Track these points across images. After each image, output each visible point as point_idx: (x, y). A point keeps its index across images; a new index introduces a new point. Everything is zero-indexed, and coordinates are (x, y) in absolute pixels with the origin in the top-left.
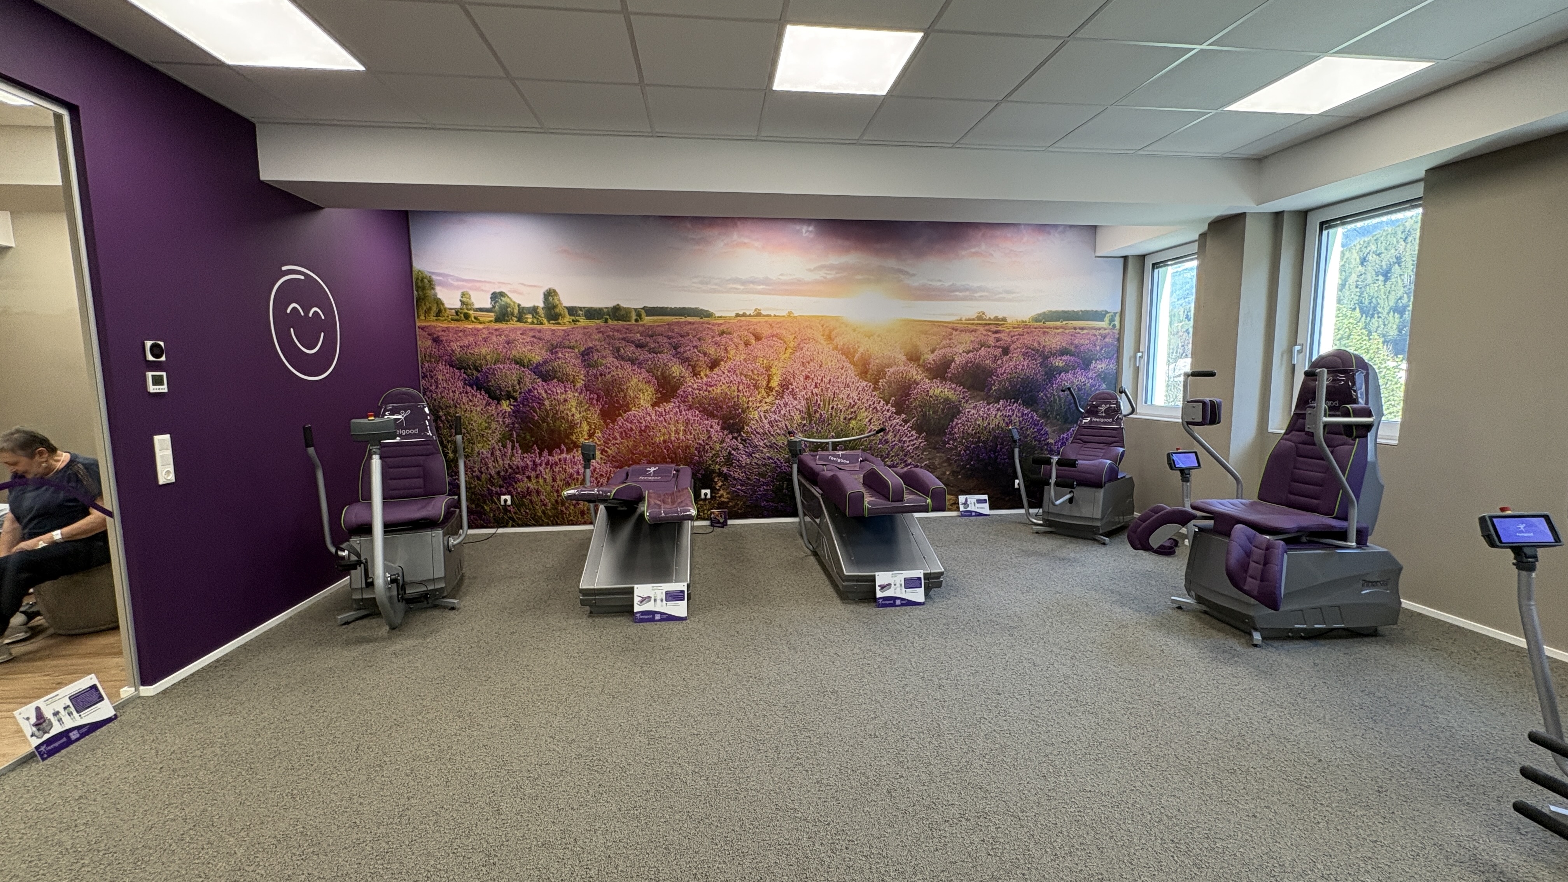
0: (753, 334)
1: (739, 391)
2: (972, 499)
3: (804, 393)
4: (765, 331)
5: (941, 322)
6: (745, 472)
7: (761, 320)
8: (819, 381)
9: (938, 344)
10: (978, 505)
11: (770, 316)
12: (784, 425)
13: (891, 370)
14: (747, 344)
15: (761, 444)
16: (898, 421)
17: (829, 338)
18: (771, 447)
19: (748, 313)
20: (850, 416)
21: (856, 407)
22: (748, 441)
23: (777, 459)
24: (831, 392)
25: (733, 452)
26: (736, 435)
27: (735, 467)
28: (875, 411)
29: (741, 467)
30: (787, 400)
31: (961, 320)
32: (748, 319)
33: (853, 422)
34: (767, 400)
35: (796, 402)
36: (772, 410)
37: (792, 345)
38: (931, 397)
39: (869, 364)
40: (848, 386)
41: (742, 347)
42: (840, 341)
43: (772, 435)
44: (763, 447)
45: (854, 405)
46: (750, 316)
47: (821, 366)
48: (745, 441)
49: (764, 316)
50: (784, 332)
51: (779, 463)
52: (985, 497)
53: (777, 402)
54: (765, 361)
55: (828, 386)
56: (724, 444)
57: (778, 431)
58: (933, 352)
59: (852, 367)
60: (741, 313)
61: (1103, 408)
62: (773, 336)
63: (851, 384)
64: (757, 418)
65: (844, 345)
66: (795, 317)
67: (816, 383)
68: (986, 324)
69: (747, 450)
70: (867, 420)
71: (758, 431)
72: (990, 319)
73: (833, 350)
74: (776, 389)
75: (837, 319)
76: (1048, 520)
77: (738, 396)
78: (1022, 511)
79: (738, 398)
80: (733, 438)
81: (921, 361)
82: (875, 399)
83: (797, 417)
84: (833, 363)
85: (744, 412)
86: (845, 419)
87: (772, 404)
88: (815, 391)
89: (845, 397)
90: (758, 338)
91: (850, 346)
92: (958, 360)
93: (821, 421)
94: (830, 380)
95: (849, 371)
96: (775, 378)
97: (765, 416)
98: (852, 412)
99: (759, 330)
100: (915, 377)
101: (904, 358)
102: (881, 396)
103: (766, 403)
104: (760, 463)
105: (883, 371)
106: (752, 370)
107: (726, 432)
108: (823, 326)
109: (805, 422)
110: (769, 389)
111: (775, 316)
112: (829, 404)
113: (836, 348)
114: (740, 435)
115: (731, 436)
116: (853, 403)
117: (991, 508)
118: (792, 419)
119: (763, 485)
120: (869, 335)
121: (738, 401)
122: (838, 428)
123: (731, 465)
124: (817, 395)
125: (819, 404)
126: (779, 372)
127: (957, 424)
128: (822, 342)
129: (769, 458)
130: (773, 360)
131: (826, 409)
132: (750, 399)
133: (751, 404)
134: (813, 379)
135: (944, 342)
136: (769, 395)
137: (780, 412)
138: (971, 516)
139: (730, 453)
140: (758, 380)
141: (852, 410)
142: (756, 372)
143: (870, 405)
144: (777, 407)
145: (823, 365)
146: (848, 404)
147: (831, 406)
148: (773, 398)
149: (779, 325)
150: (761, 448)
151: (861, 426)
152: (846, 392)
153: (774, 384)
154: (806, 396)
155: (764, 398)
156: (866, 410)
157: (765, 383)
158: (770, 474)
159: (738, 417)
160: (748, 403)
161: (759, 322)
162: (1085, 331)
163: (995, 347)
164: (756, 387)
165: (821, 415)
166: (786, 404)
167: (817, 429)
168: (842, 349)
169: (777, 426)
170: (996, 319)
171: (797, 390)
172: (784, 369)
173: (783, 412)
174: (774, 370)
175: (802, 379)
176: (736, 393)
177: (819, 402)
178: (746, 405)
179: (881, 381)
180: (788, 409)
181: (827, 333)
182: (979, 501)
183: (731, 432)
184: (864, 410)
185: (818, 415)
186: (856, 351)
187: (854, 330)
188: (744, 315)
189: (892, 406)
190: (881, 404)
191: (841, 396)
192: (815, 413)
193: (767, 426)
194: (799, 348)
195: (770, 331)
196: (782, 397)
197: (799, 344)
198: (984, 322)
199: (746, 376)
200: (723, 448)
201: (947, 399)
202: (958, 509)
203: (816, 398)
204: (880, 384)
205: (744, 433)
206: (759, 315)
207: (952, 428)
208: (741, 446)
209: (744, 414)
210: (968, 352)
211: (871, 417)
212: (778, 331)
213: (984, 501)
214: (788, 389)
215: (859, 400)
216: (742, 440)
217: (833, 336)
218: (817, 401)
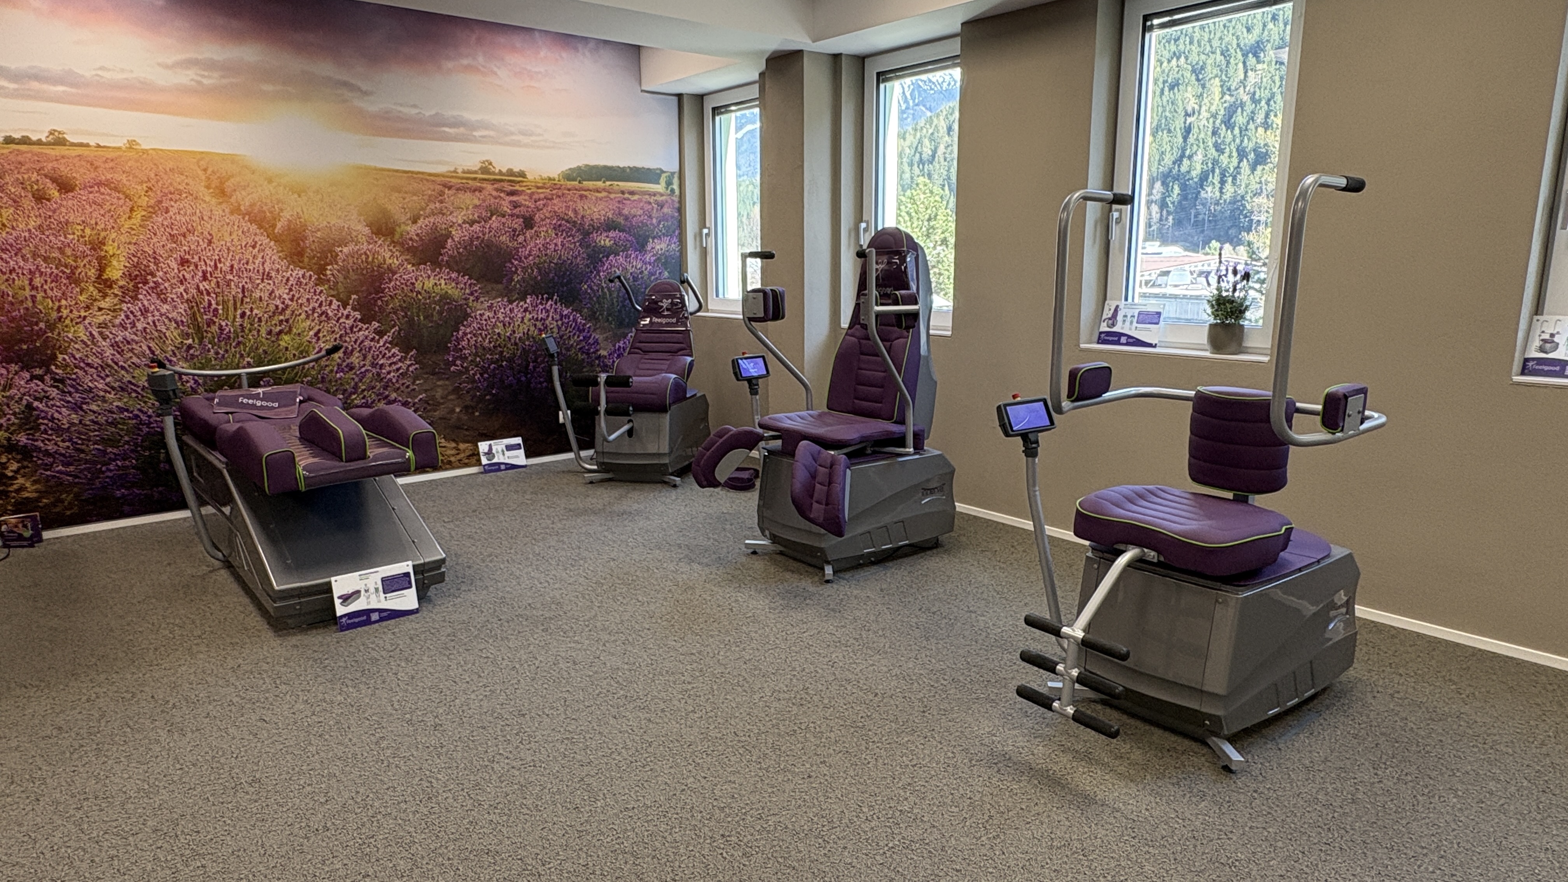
0: (54, 180)
1: (33, 288)
2: (499, 445)
3: (182, 289)
4: (80, 175)
5: (423, 173)
6: (70, 440)
7: (67, 153)
8: (209, 269)
9: (423, 209)
10: (508, 453)
11: (87, 145)
12: (145, 348)
13: (345, 250)
14: (40, 198)
15: (100, 386)
16: (366, 333)
17: (222, 193)
18: (123, 389)
19: (34, 138)
20: (278, 328)
21: (288, 312)
22: (69, 382)
23: (139, 410)
24: (237, 286)
25: (36, 404)
26: (38, 372)
27: (45, 432)
28: (323, 318)
29: (58, 430)
30: (146, 303)
31: (455, 171)
32: (35, 148)
33: (286, 338)
34: (103, 304)
35: (166, 306)
36: (117, 322)
37: (144, 201)
38: (419, 293)
39: (305, 238)
40: (270, 277)
41: (28, 202)
42: (245, 199)
43: (123, 368)
44: (106, 391)
45: (283, 310)
46: (39, 143)
47: (210, 242)
48: (62, 381)
49: (73, 145)
50: (124, 178)
51: (144, 418)
52: (518, 440)
53: (124, 307)
54: (88, 231)
55: (229, 277)
56: (13, 391)
57: (135, 360)
58: (415, 222)
59: (272, 243)
60: (17, 136)
61: (665, 303)
62: (100, 184)
63: (273, 274)
64: (85, 338)
65: (252, 205)
66: (145, 152)
67: (204, 273)
68: (495, 180)
69: (70, 399)
70: (312, 333)
71: (90, 361)
72: (501, 173)
73: (232, 213)
74: (121, 283)
75: (232, 159)
76: (603, 463)
77: (33, 297)
78: (571, 455)
79: (34, 302)
80: (33, 377)
81: (397, 236)
82: (323, 298)
83: (173, 334)
84: (234, 236)
85: (51, 327)
86: (270, 333)
87: (114, 311)
88: (204, 285)
89: (265, 296)
90: (65, 186)
91: (265, 208)
92: (457, 234)
93: (224, 337)
94: (232, 266)
95: (269, 252)
96: (115, 263)
97: (101, 333)
98: (281, 321)
99: (64, 170)
100: (389, 261)
101: (367, 230)
102: (332, 293)
103: (100, 309)
104: (102, 419)
105: (331, 251)
106: (60, 249)
107: (14, 367)
108: (205, 170)
109: (190, 341)
110: (105, 284)
111: (98, 146)
112: (235, 309)
113: (236, 210)
114: (48, 371)
115: (27, 375)
116: (281, 306)
117: (528, 456)
118: (162, 337)
119: (114, 460)
120: (300, 192)
121: (34, 306)
122: (257, 348)
123: (36, 428)
124: (208, 294)
125: (216, 310)
126: (123, 253)
127: (465, 334)
128: (207, 199)
129: (121, 410)
130: (105, 230)
131: (231, 317)
132: (64, 302)
133: (65, 312)
134: (196, 266)
135: (432, 206)
136: (105, 296)
137: (133, 325)
138: (499, 470)
139: (29, 406)
140: (76, 268)
141: (281, 317)
142: (68, 251)
143: (314, 309)
144: (127, 317)
145: (214, 240)
146: (272, 308)
147: (239, 312)
148: (116, 301)
149: (111, 164)
150: (102, 393)
151: (301, 345)
152: (267, 286)
153: (116, 271)
154: (185, 296)
155: (95, 300)
156: (308, 317)
157: (92, 273)
158: (126, 438)
159: (39, 337)
160: (59, 310)
161: (63, 157)
162: (636, 197)
163: (512, 215)
164: (74, 279)
165: (221, 328)
166: (145, 311)
167: (217, 353)
168: (248, 213)
169: (132, 350)
170: (510, 173)
171: (166, 285)
172: (132, 247)
173: (140, 326)
174: (110, 249)
175: (174, 265)
176: (28, 293)
177: (214, 306)
178: (54, 315)
179: (329, 267)
180: (150, 319)
181: (215, 183)
182: (509, 448)
183: (26, 367)
184: (303, 316)
185: (215, 329)
186: (276, 218)
187: (270, 181)
188: (25, 141)
189: (354, 309)
190: (334, 306)
191: (257, 294)
192: (209, 326)
193: (109, 352)
194: (158, 208)
195: (93, 175)
196: (135, 298)
197: (160, 202)
198: (492, 177)
199: (45, 259)
200: (11, 398)
201: (445, 298)
202: (479, 463)
203: (206, 298)
204: (328, 272)
205: (57, 367)
206: (60, 142)
207: (458, 340)
208: (54, 393)
209: (52, 331)
210: (472, 223)
211: (317, 328)
212: (109, 176)
213: (516, 447)
214: (146, 283)
215: (292, 300)
216: (53, 379)
217: (228, 190)
218: (210, 304)
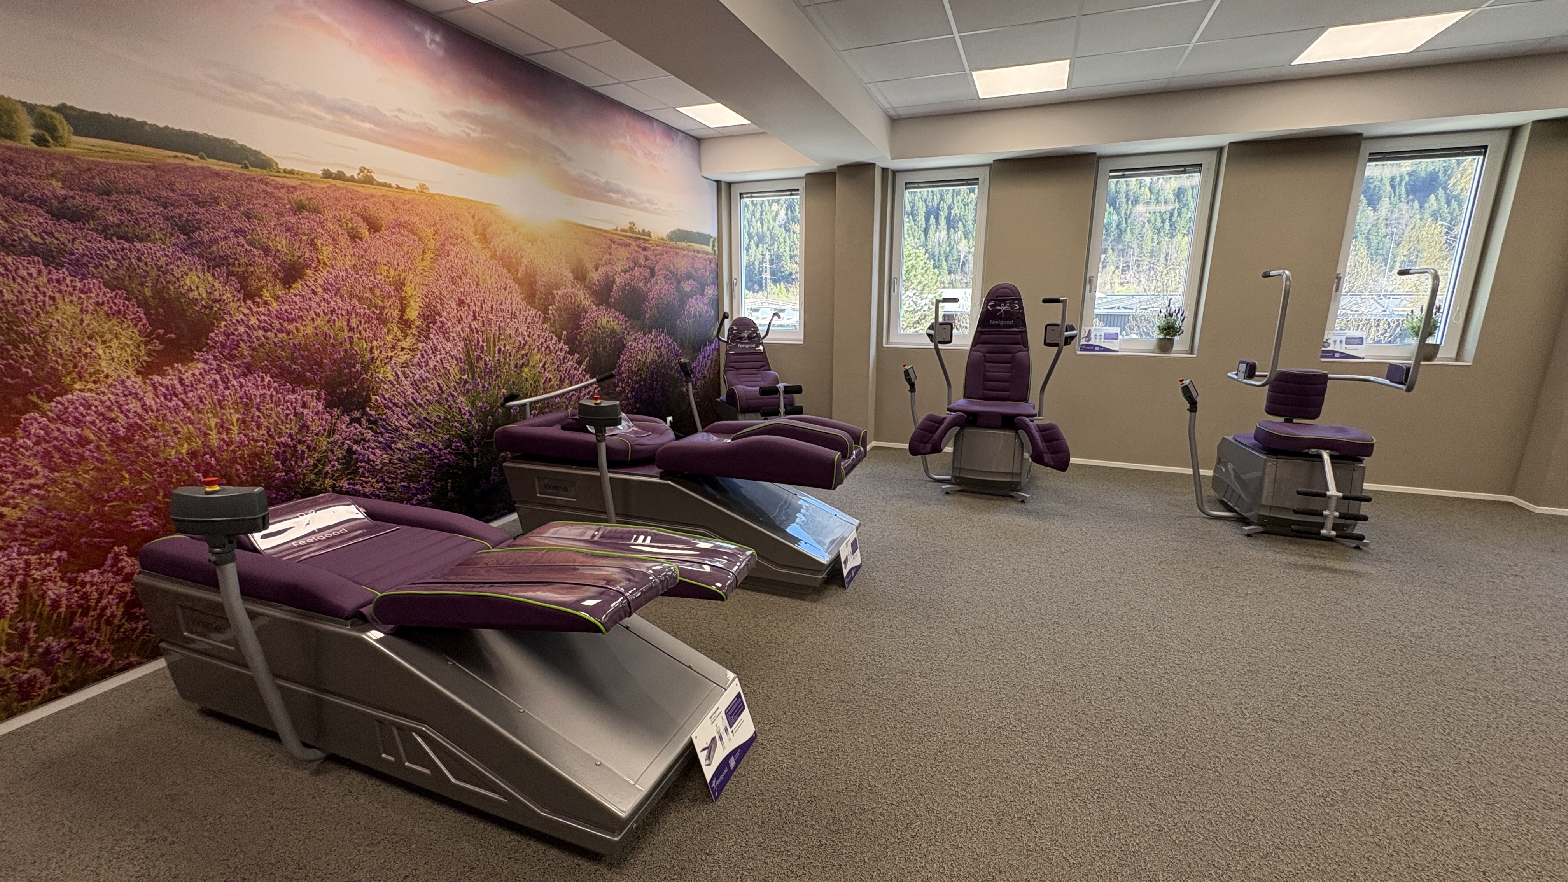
0: (365, 219)
1: (351, 329)
3: (459, 329)
4: (386, 216)
5: (600, 230)
6: (383, 480)
7: (374, 192)
8: (478, 310)
9: (601, 260)
11: (390, 186)
12: (436, 385)
13: (560, 292)
14: (354, 237)
15: (404, 424)
16: (571, 363)
17: (485, 239)
18: (421, 426)
19: (348, 175)
20: (522, 361)
21: (527, 347)
22: (380, 422)
23: (433, 445)
24: (495, 325)
25: (355, 447)
26: (356, 414)
27: (363, 475)
28: (548, 351)
29: (374, 472)
30: (435, 342)
31: (617, 230)
32: (349, 185)
33: (526, 369)
34: (405, 344)
35: (449, 345)
36: (415, 361)
37: (432, 244)
38: (599, 328)
39: (535, 282)
40: (516, 317)
41: (344, 241)
42: (499, 244)
43: (420, 405)
44: (408, 429)
45: (525, 345)
46: (352, 179)
47: (478, 285)
48: (375, 422)
49: (379, 184)
50: (416, 219)
51: (436, 451)
53: (420, 345)
54: (392, 272)
55: (490, 316)
56: (337, 436)
57: (429, 397)
58: (596, 270)
59: (517, 286)
60: (334, 170)
61: (745, 334)
62: (400, 225)
63: (518, 314)
64: (392, 378)
65: (504, 251)
66: (432, 196)
67: (474, 312)
68: (636, 238)
69: (381, 439)
70: (541, 365)
71: (396, 401)
72: (639, 233)
73: (491, 258)
74: (418, 323)
75: (490, 208)
77: (351, 338)
79: (351, 343)
80: (352, 420)
81: (588, 281)
82: (547, 335)
83: (454, 371)
84: (493, 279)
85: (366, 368)
86: (516, 366)
87: (413, 350)
88: (475, 324)
89: (513, 332)
90: (374, 227)
91: (512, 255)
92: (619, 281)
93: (488, 372)
94: (492, 307)
95: (514, 293)
96: (412, 303)
97: (404, 373)
98: (523, 355)
99: (373, 210)
100: (583, 302)
101: (571, 276)
102: (553, 329)
103: (403, 349)
105: (552, 293)
106: (371, 289)
107: (336, 412)
108: (473, 217)
109: (466, 377)
110: (405, 323)
111: (398, 188)
112: (495, 345)
113: (494, 256)
114: (365, 413)
115: (347, 419)
116: (523, 342)
118: (447, 373)
120: (533, 241)
121: (352, 348)
122: (509, 381)
123: (356, 472)
124: (477, 332)
125: (482, 347)
126: (418, 293)
127: (623, 361)
128: (475, 244)
130: (405, 271)
131: (492, 352)
132: (375, 343)
133: (376, 353)
134: (469, 306)
135: (605, 257)
136: (406, 336)
137: (427, 363)
139: (350, 450)
140: (384, 308)
142: (378, 292)
143: (542, 343)
144: (422, 355)
145: (480, 283)
147: (497, 348)
148: (414, 340)
149: (408, 206)
150: (405, 431)
151: (535, 375)
152: (513, 324)
153: (412, 313)
154: (462, 335)
155: (399, 340)
156: (538, 350)
157: (396, 313)
159: (356, 379)
160: (371, 352)
161: (372, 196)
162: (700, 255)
163: (645, 266)
164: (382, 320)
166: (435, 350)
168: (501, 259)
169: (426, 388)
170: (643, 232)
171: (449, 324)
172: (425, 288)
173: (431, 364)
174: (408, 289)
175: (454, 305)
176: (346, 334)
177: (481, 343)
178: (368, 356)
179: (550, 307)
180: (439, 357)
181: (480, 231)
183: (347, 411)
184: (536, 350)
185: (482, 364)
186: (519, 263)
187: (515, 230)
188: (340, 176)
189: (565, 343)
190: (554, 341)
191: (508, 332)
192: (478, 362)
193: (410, 390)
194: (442, 252)
195: (393, 216)
196: (428, 337)
197: (443, 245)
198: (635, 235)
199: (360, 299)
200: (335, 443)
201: (613, 331)
203: (476, 335)
204: (550, 312)
205: (372, 408)
206: (369, 180)
207: (620, 366)
208: (369, 434)
209: (366, 372)
210: (626, 271)
211: (544, 360)
212: (407, 218)
214: (435, 323)
215: (529, 336)
216: (369, 421)
217: (488, 236)
